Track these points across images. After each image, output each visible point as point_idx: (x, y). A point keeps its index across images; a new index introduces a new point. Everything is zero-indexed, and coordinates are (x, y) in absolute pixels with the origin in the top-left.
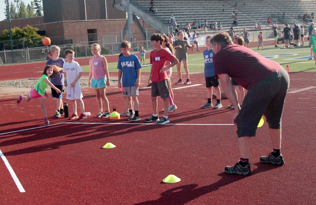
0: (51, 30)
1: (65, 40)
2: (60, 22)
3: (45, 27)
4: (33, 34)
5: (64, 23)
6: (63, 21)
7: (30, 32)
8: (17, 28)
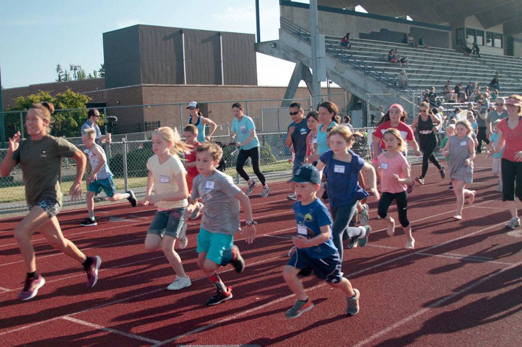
0: (118, 102)
1: (146, 123)
2: (136, 86)
3: (105, 97)
4: (76, 107)
5: (143, 88)
6: (143, 85)
7: (71, 103)
8: (43, 93)
